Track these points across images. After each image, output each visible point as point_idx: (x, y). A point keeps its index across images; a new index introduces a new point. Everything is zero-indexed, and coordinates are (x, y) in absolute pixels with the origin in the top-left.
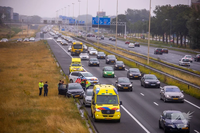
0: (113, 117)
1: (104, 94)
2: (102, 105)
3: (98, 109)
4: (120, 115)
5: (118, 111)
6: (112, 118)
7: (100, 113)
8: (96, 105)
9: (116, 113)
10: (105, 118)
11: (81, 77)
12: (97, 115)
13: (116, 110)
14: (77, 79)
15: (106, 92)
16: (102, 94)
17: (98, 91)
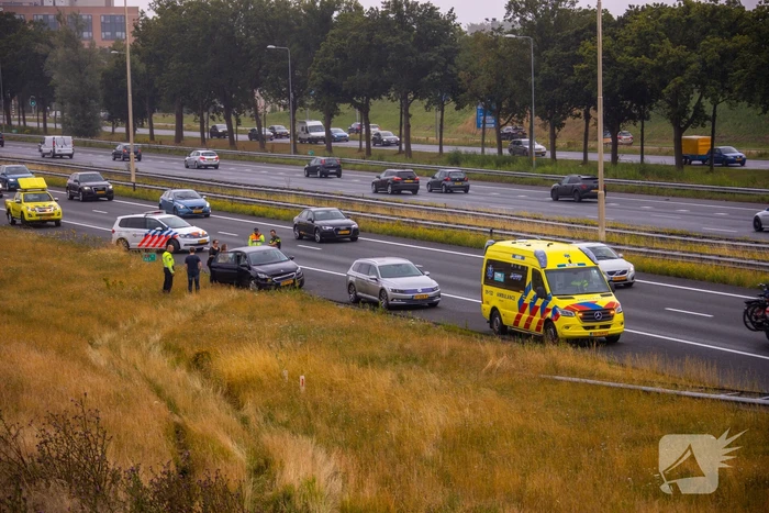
0: (611, 329)
1: (565, 265)
2: (573, 298)
3: (567, 308)
6: (609, 333)
8: (554, 297)
9: (617, 318)
10: (591, 333)
11: (158, 230)
13: (616, 308)
14: (143, 238)
15: (567, 258)
16: (558, 266)
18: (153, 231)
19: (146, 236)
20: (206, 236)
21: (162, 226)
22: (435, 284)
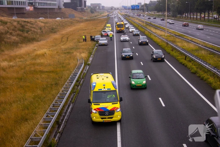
0: (113, 119)
1: (101, 89)
2: (99, 105)
3: (95, 109)
4: (121, 115)
5: (118, 111)
6: (112, 121)
7: (97, 115)
8: (93, 104)
9: (116, 114)
10: (103, 121)
12: (93, 117)
13: (116, 110)
15: (104, 86)
16: (99, 90)
17: (95, 86)
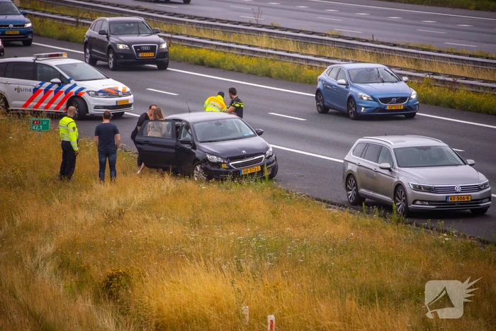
11: (54, 83)
14: (31, 94)
18: (47, 84)
19: (36, 91)
20: (128, 94)
21: (61, 76)
22: (482, 179)
